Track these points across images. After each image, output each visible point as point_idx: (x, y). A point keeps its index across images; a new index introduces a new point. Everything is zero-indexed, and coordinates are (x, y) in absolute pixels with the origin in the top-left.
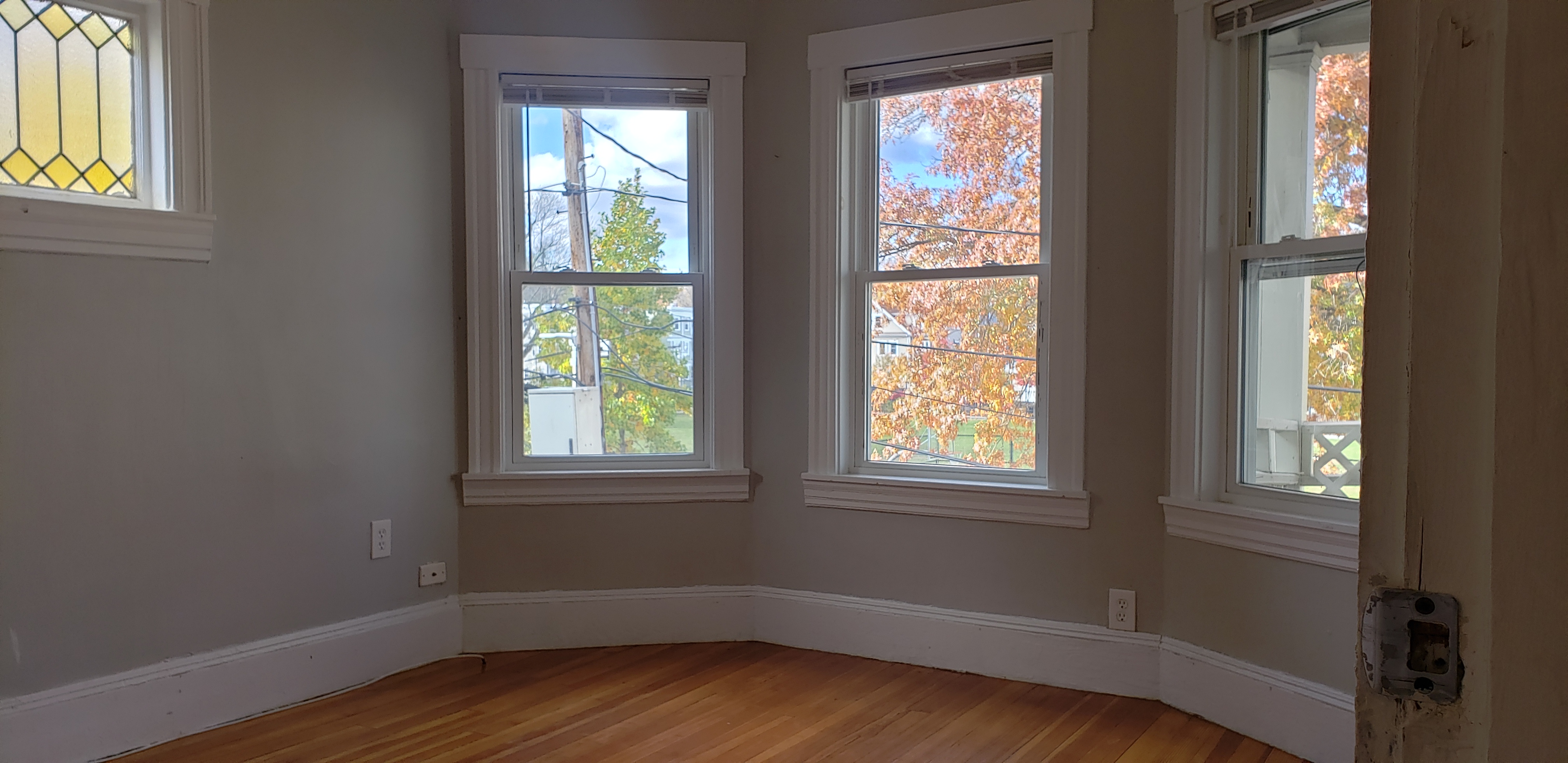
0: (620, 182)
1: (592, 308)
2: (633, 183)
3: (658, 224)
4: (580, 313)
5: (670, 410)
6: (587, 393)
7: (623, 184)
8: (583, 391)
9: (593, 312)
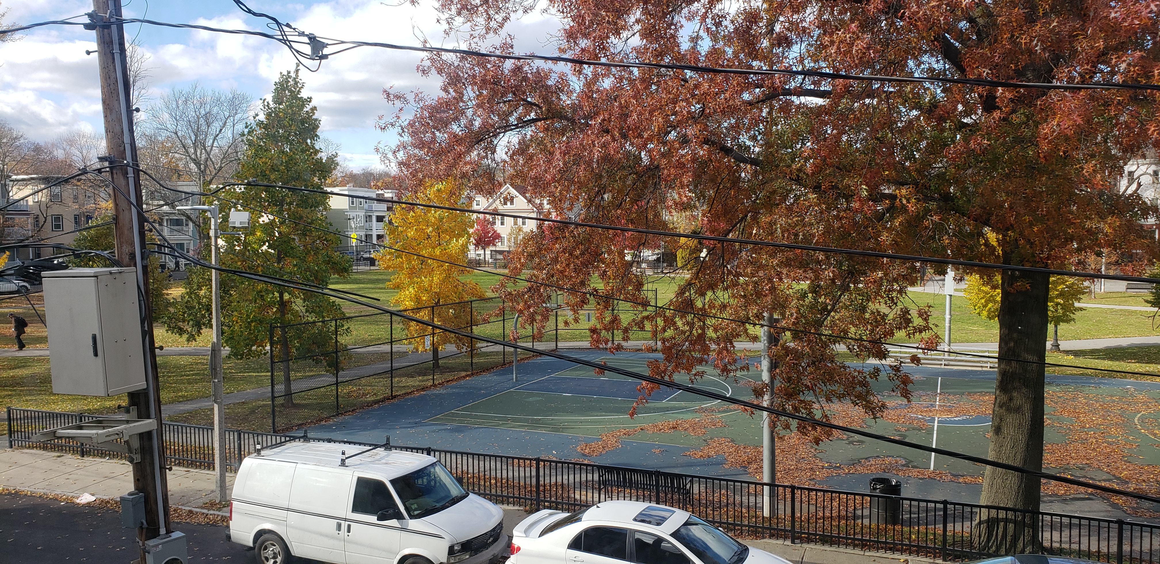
0: (281, 73)
1: (130, 170)
2: (293, 75)
3: (315, 111)
4: (115, 176)
5: (324, 274)
6: (117, 276)
7: (284, 75)
8: (111, 273)
9: (131, 175)
